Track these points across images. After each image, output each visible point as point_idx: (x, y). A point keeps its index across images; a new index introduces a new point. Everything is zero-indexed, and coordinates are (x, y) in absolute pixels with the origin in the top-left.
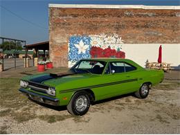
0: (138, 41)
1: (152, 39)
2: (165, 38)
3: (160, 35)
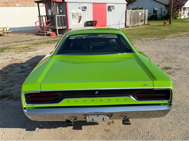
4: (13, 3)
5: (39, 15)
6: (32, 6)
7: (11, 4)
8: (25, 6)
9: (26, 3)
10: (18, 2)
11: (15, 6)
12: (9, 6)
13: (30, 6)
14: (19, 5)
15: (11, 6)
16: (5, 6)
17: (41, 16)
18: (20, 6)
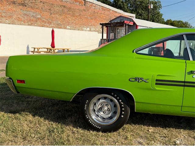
0: (16, 21)
1: (30, 20)
2: (43, 21)
3: (39, 16)
4: (64, 25)
5: (101, 38)
6: (81, 30)
7: (62, 26)
8: (74, 29)
9: (76, 26)
10: (69, 25)
11: (66, 28)
12: (61, 28)
13: (78, 30)
14: (69, 28)
15: (62, 28)
16: (57, 28)
17: (104, 40)
18: (71, 29)
